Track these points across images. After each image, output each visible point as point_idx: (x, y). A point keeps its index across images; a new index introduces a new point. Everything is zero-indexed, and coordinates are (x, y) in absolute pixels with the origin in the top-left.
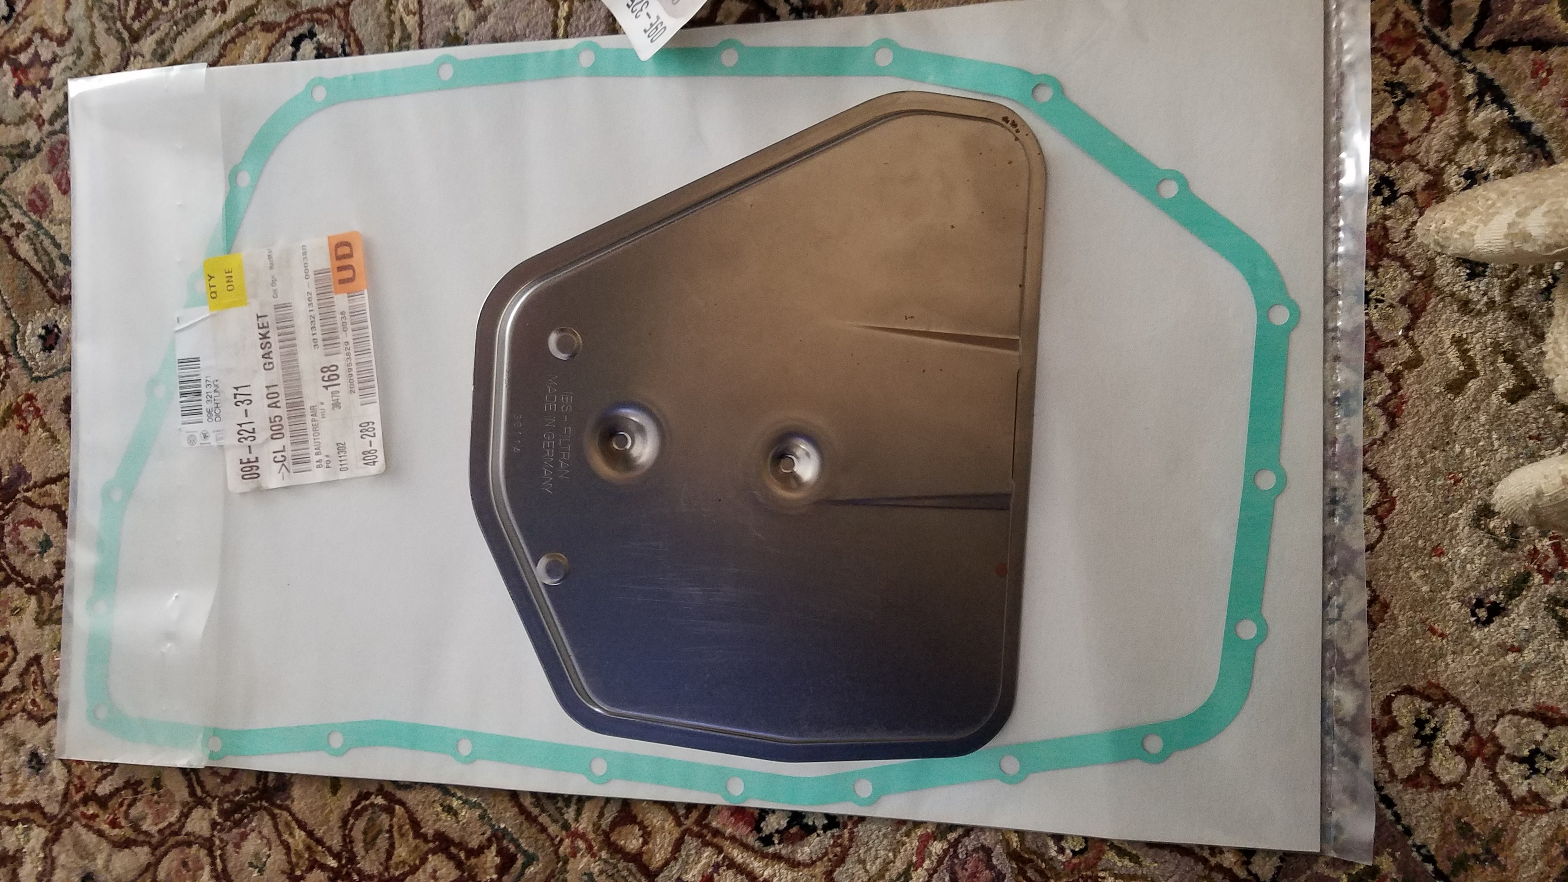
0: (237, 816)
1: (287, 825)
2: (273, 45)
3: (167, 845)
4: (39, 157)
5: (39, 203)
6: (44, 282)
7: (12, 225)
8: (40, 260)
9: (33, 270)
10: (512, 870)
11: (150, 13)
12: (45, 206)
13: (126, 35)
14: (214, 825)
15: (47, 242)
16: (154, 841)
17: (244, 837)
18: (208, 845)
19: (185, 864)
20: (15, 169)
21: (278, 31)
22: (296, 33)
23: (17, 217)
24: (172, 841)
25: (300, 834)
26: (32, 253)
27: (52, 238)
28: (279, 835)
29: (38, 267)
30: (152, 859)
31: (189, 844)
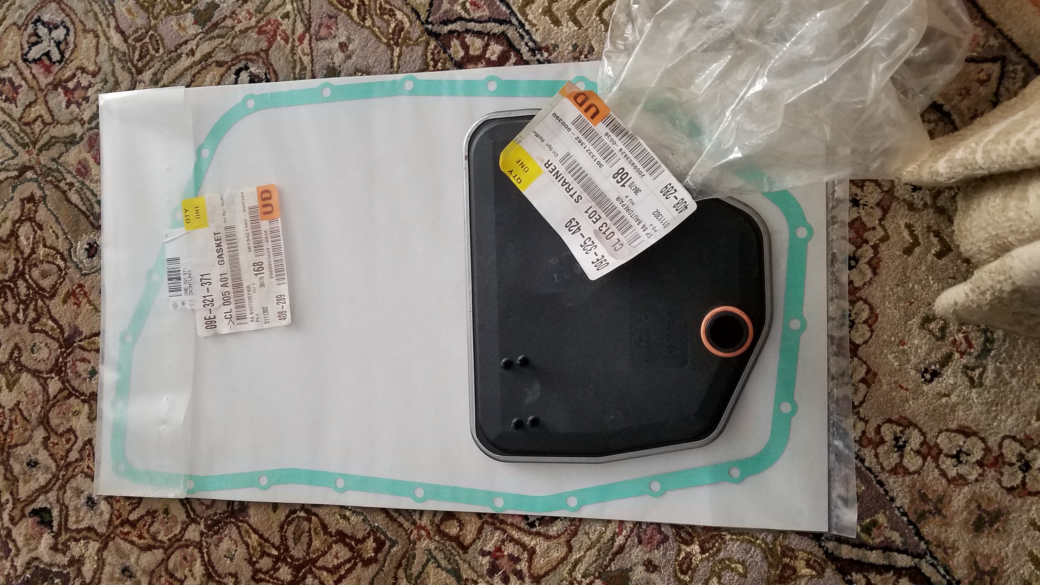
0: (216, 528)
1: (247, 531)
2: (224, 75)
3: (173, 548)
4: (82, 143)
5: (83, 170)
6: (88, 217)
7: (67, 184)
8: (84, 204)
9: (80, 210)
10: (383, 550)
11: (148, 57)
12: (87, 172)
13: (134, 70)
14: (202, 534)
15: (88, 194)
16: (166, 546)
17: (221, 540)
18: (199, 546)
19: (185, 558)
20: (67, 151)
21: (226, 66)
22: (237, 67)
23: (69, 179)
24: (177, 545)
25: (254, 537)
26: (79, 200)
27: (92, 191)
28: (242, 538)
29: (84, 208)
30: (165, 557)
31: (187, 546)
